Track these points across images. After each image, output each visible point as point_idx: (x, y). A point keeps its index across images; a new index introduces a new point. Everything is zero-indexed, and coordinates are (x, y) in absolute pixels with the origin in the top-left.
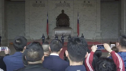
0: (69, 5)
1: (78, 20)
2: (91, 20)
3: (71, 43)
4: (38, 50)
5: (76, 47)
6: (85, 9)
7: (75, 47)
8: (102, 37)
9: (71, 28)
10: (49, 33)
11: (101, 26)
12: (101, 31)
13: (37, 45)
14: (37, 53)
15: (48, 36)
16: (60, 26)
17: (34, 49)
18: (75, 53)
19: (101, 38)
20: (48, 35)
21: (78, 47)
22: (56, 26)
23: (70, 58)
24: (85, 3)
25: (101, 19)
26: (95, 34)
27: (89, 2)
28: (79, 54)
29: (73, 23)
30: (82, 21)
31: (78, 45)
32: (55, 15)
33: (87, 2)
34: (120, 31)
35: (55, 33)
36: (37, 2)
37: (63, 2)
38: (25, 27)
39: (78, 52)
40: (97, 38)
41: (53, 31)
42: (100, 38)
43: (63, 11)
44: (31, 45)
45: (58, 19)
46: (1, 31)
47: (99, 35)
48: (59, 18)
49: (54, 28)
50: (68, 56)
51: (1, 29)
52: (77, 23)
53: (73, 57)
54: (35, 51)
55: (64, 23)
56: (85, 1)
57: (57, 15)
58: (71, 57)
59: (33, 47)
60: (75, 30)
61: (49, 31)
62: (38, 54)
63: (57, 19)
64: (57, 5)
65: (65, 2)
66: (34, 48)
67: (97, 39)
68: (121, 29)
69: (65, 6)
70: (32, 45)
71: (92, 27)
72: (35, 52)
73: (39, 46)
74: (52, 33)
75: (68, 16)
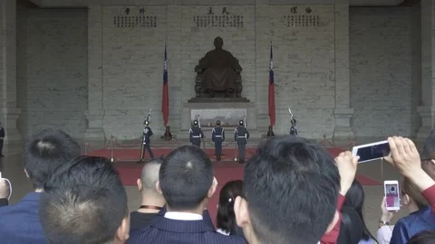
0: (238, 22)
1: (272, 73)
2: (316, 74)
3: (264, 165)
4: (97, 195)
5: (290, 186)
6: (294, 34)
7: (285, 186)
8: (355, 133)
9: (246, 101)
10: (170, 117)
11: (351, 93)
12: (352, 111)
13: (92, 170)
14: (95, 208)
15: (168, 128)
16: (207, 92)
17: (76, 193)
18: (285, 211)
19: (352, 134)
20: (166, 124)
21: (301, 186)
22: (194, 95)
23: (256, 231)
24: (295, 12)
25: (353, 70)
26: (329, 120)
27: (309, 11)
28: (302, 217)
29: (253, 83)
30: (287, 77)
31: (297, 175)
32: (189, 56)
33: (301, 11)
34: (419, 109)
35: (193, 118)
36: (128, 10)
37: (218, 11)
38: (87, 97)
39: (301, 208)
40: (336, 135)
41: (187, 110)
42: (347, 134)
43: (218, 42)
44: (65, 172)
45: (200, 70)
46: (5, 110)
47: (344, 123)
48: (204, 67)
49: (189, 101)
50: (245, 223)
51: (5, 103)
52: (268, 84)
53: (273, 228)
54: (83, 200)
55: (223, 83)
56: (295, 9)
57: (198, 56)
58: (264, 229)
59: (75, 181)
60: (262, 107)
61: (171, 112)
62: (98, 211)
63: (197, 68)
64: (200, 23)
65: (224, 10)
66: (77, 186)
67: (338, 139)
68: (421, 103)
69: (226, 25)
70: (69, 173)
71: (319, 98)
72: (83, 206)
73: (105, 178)
74: (180, 119)
75: (238, 57)
